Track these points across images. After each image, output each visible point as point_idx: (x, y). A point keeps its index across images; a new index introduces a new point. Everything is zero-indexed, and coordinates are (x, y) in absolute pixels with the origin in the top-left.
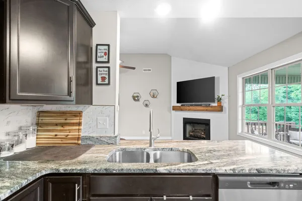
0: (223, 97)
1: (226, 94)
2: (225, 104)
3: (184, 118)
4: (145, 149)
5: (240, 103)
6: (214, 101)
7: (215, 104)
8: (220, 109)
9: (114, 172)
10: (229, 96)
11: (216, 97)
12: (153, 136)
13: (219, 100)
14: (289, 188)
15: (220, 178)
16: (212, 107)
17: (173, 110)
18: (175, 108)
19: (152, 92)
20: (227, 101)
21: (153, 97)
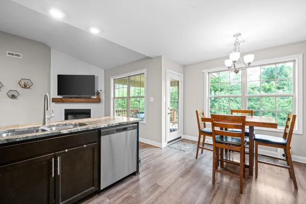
0: (101, 92)
1: (103, 90)
2: (102, 97)
3: (65, 110)
4: (39, 127)
5: (112, 96)
6: (94, 95)
7: (95, 97)
8: (98, 101)
9: (18, 140)
10: (105, 91)
11: (96, 91)
12: (47, 116)
13: (98, 94)
14: (131, 130)
15: (102, 131)
16: (92, 99)
17: (52, 102)
18: (54, 100)
19: (23, 82)
20: (103, 94)
21: (25, 87)
